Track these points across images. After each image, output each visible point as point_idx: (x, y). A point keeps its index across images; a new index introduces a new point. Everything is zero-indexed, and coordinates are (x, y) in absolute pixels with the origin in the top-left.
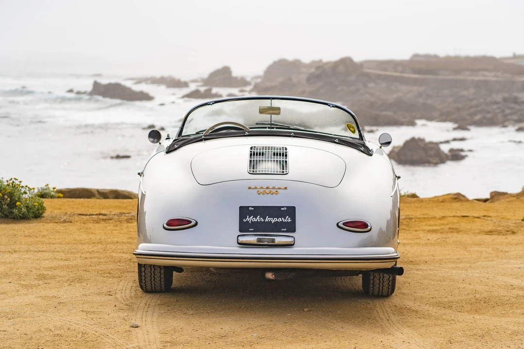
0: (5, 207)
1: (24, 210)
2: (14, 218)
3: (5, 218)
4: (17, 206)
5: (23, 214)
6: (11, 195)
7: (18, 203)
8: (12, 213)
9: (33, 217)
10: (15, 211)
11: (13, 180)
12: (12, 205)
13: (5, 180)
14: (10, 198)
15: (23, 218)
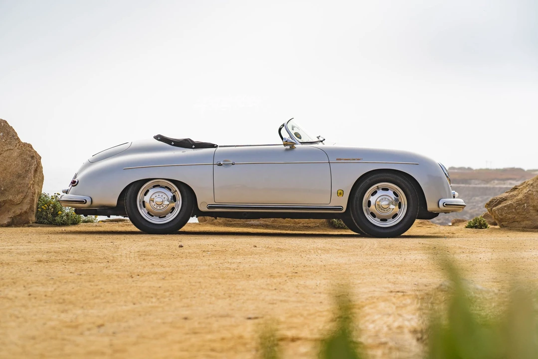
0: (50, 215)
1: (65, 218)
2: (57, 225)
3: (49, 224)
4: (58, 215)
5: (64, 221)
6: (55, 207)
7: (60, 212)
8: (55, 220)
9: (71, 224)
10: (58, 219)
11: (56, 195)
12: (55, 214)
13: (50, 196)
14: (54, 209)
15: (64, 224)
